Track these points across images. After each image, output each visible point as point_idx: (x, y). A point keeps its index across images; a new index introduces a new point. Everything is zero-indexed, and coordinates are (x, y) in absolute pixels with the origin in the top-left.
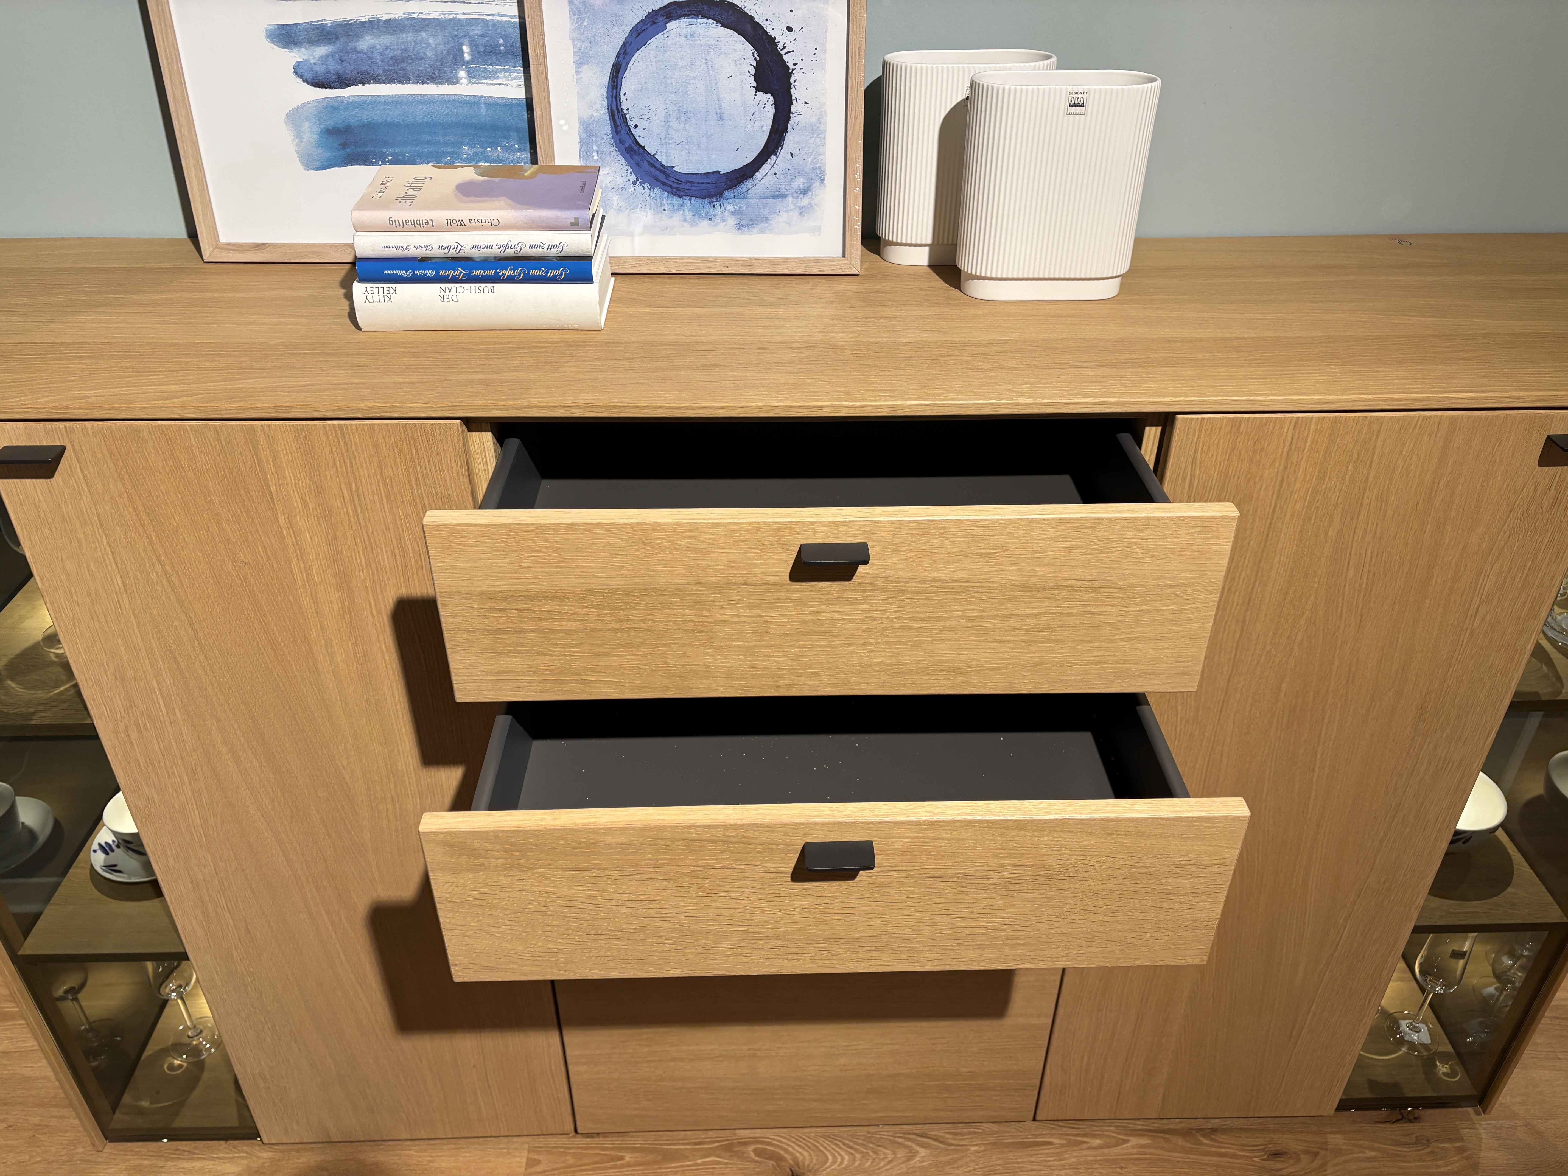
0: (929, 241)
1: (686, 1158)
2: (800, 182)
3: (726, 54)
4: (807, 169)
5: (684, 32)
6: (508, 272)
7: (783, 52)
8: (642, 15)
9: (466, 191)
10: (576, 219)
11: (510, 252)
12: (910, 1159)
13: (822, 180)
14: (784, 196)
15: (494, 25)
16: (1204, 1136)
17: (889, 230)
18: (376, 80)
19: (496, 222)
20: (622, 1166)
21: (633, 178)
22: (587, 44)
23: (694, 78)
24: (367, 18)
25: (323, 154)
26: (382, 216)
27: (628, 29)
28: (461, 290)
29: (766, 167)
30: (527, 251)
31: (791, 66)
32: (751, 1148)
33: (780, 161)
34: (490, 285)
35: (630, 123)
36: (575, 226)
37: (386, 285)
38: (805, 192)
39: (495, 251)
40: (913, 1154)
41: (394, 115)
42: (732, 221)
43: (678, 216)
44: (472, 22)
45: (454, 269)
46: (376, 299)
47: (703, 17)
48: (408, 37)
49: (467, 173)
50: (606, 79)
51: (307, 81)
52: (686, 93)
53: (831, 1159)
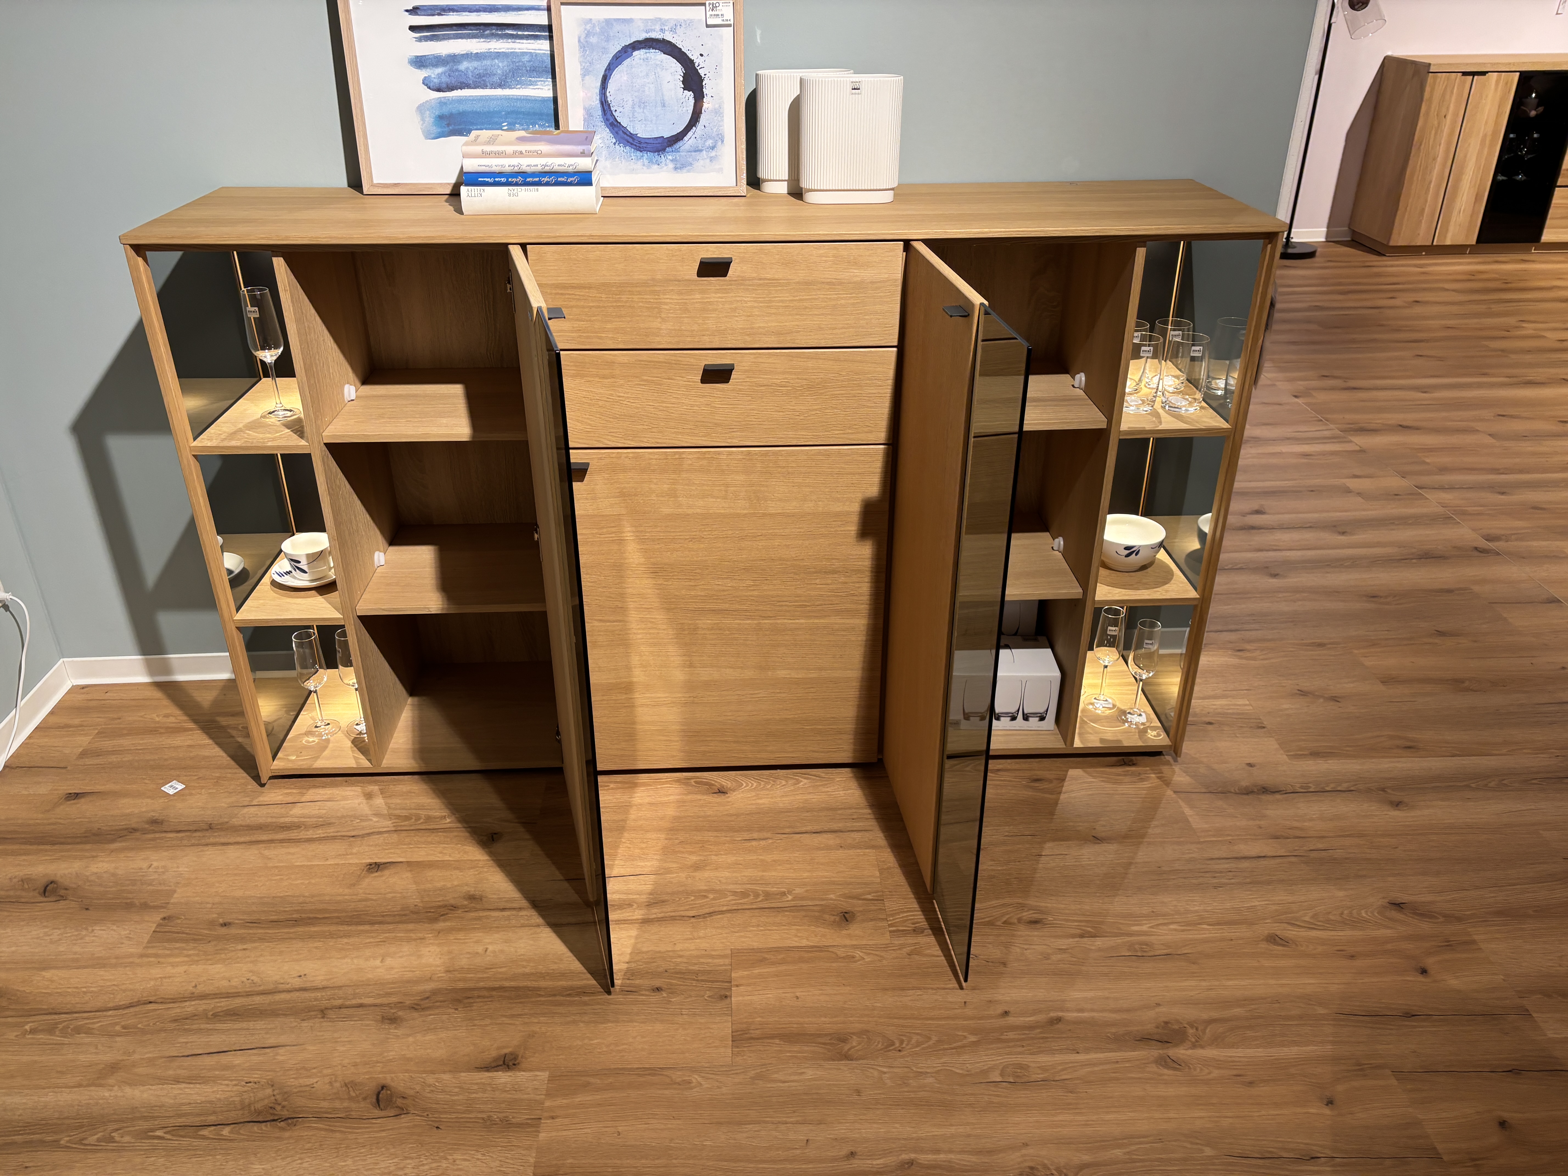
0: (787, 178)
1: (650, 785)
2: (710, 143)
3: (666, 69)
4: (713, 135)
5: (642, 57)
6: (546, 179)
7: (698, 68)
8: (619, 48)
9: (521, 139)
10: (584, 150)
11: (547, 169)
12: (796, 784)
13: (723, 141)
14: (701, 151)
15: (536, 55)
17: (763, 172)
18: (468, 86)
19: (539, 152)
20: (609, 789)
21: (614, 141)
22: (588, 64)
23: (649, 83)
24: (465, 52)
25: (435, 130)
26: (478, 149)
27: (611, 56)
28: (520, 190)
29: (690, 134)
30: (556, 168)
31: (703, 76)
32: (692, 781)
33: (698, 130)
34: (536, 187)
35: (612, 109)
36: (583, 154)
37: (479, 188)
38: (713, 148)
39: (539, 168)
40: (799, 782)
41: (478, 107)
42: (671, 165)
43: (640, 163)
44: (524, 54)
45: (517, 178)
46: (473, 195)
47: (653, 49)
48: (487, 62)
49: (522, 133)
50: (599, 84)
51: (429, 88)
52: (644, 91)
53: (744, 785)
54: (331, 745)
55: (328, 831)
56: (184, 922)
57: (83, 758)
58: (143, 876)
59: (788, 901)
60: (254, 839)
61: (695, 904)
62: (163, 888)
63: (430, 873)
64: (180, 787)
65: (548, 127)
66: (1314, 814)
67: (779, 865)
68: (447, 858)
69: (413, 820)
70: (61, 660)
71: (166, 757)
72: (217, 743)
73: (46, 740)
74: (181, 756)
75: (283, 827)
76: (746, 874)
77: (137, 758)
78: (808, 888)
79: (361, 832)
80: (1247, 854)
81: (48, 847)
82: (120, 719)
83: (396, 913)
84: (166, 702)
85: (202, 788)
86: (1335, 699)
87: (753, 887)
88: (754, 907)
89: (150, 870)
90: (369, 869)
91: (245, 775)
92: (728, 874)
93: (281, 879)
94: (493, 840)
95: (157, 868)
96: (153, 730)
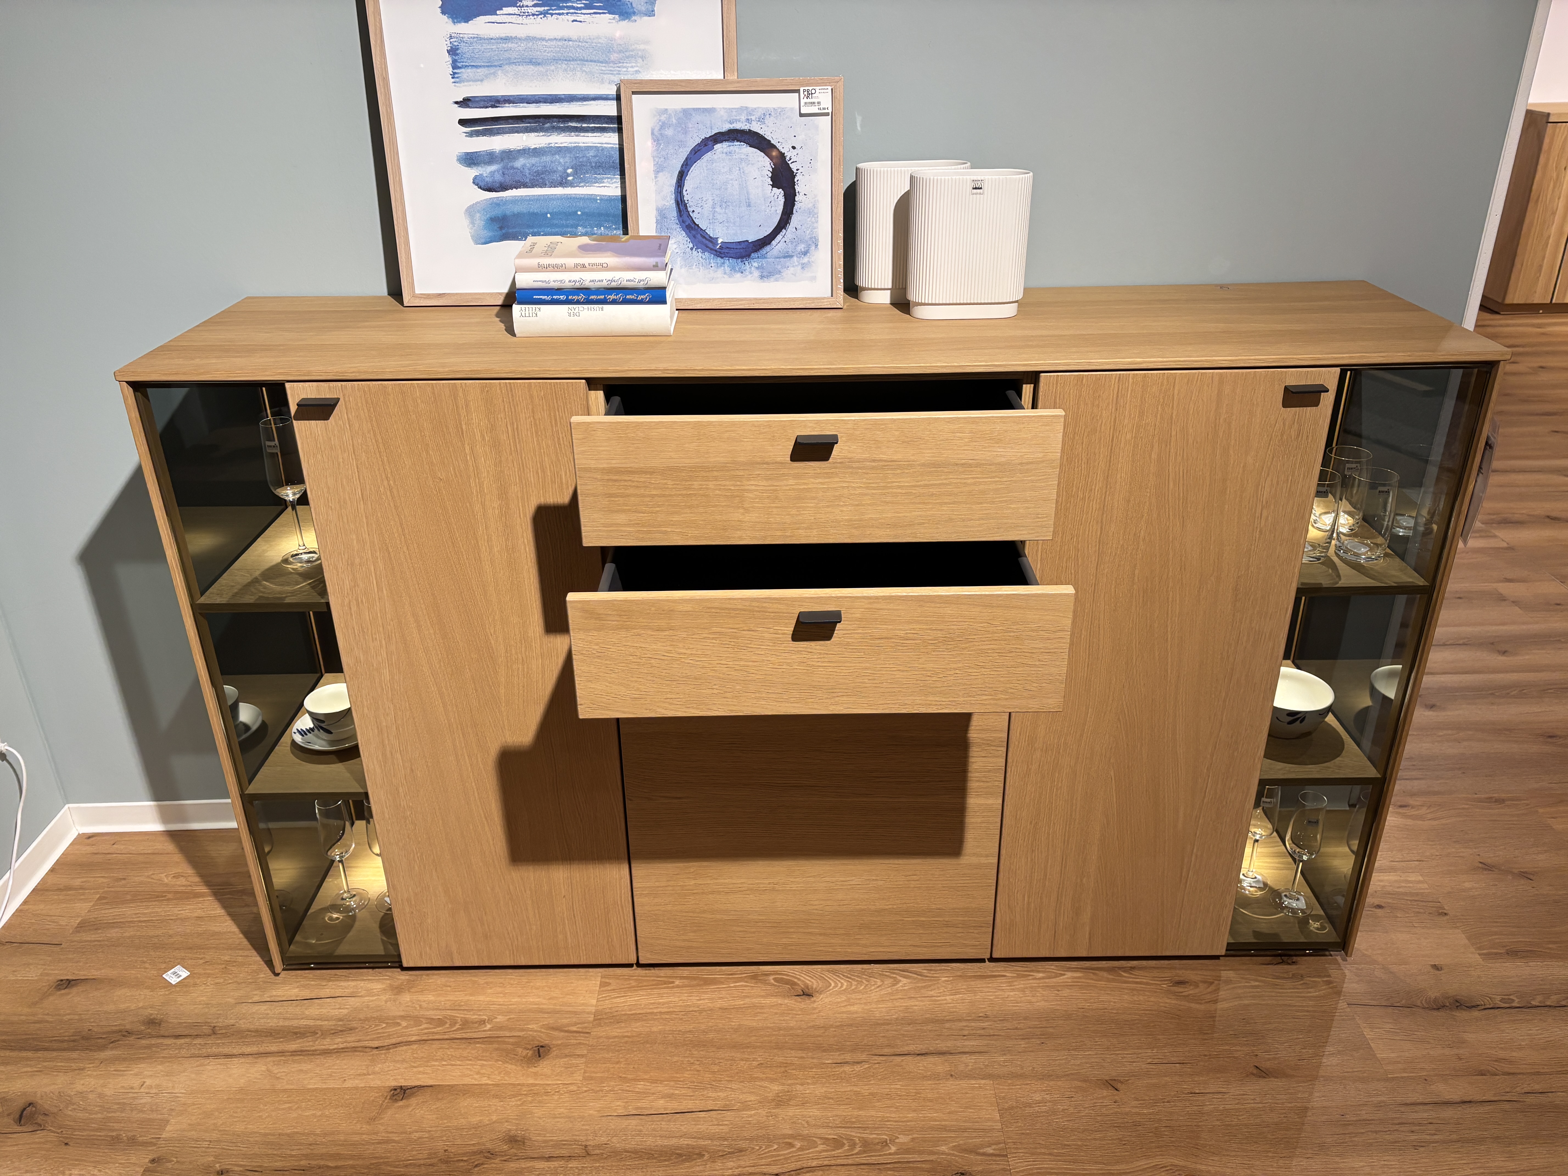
0: (890, 287)
1: (722, 983)
2: (801, 247)
3: (753, 164)
4: (806, 238)
5: (725, 150)
6: (612, 297)
7: (789, 162)
8: (698, 141)
9: (584, 248)
10: (657, 263)
11: (614, 285)
12: (894, 985)
13: (816, 246)
14: (792, 256)
15: (603, 150)
16: (1124, 972)
17: (863, 280)
18: (525, 186)
19: (605, 265)
20: (673, 987)
21: (691, 245)
22: (662, 159)
23: (732, 180)
24: (522, 148)
25: (486, 234)
26: (533, 262)
27: (689, 149)
28: (582, 309)
29: (779, 237)
30: (625, 284)
31: (795, 171)
32: (771, 978)
33: (788, 233)
34: (600, 306)
35: (689, 209)
36: (656, 267)
37: (534, 306)
38: (805, 253)
39: (605, 284)
40: (897, 982)
41: (535, 208)
42: (757, 274)
43: (720, 271)
44: (588, 148)
45: (578, 295)
46: (527, 315)
47: (738, 141)
48: (547, 159)
49: (585, 240)
50: (674, 181)
51: (480, 188)
52: (726, 189)
53: (833, 984)
54: (357, 924)
55: (349, 1039)
56: (176, 1166)
57: (79, 932)
58: (134, 1098)
59: (890, 1154)
60: (262, 1050)
61: (779, 1155)
62: (154, 1116)
63: (466, 1103)
64: (184, 974)
65: (615, 229)
66: (1523, 1040)
67: (879, 1101)
68: (485, 1081)
69: (447, 1026)
70: (67, 806)
71: (171, 932)
72: (230, 914)
73: (42, 906)
74: (188, 931)
75: (296, 1033)
76: (839, 1113)
77: (138, 933)
78: (915, 1136)
79: (387, 1042)
80: (1448, 1097)
81: (30, 1054)
82: (124, 879)
83: (422, 1162)
84: (178, 857)
85: (208, 975)
86: (1524, 875)
87: (848, 1132)
88: (850, 1162)
89: (142, 1090)
90: (393, 1095)
91: (259, 958)
92: (817, 1113)
93: (290, 1108)
94: (540, 1056)
95: (150, 1087)
96: (158, 896)
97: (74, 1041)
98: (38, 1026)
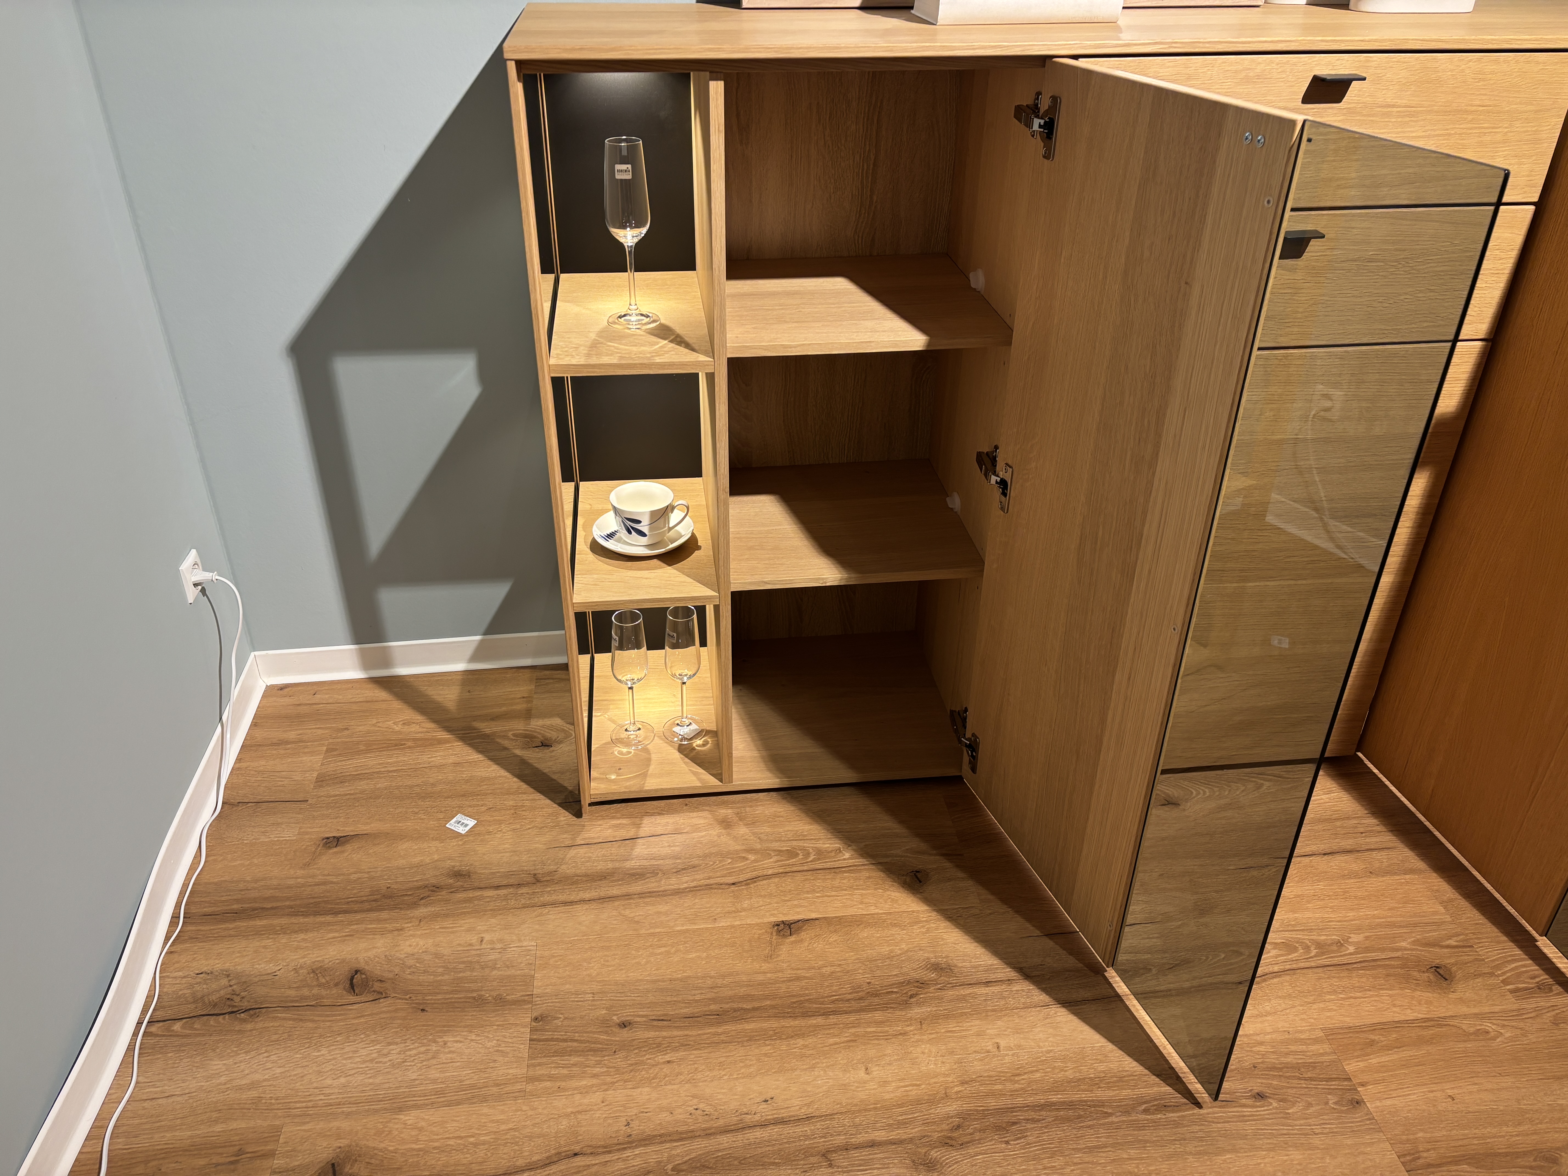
12: (1256, 790)
53: (1194, 793)
54: (654, 757)
55: (697, 877)
56: (566, 1023)
57: (321, 786)
58: (479, 955)
59: (1351, 954)
60: (602, 894)
62: (511, 972)
63: (864, 934)
64: (471, 823)
67: (1308, 902)
68: (873, 910)
69: (801, 857)
70: (253, 654)
71: (431, 780)
72: (491, 759)
73: (263, 763)
74: (451, 778)
75: (633, 875)
77: (394, 784)
78: (1367, 934)
79: (742, 878)
81: (329, 918)
82: (347, 729)
83: (850, 997)
84: (397, 704)
85: (500, 822)
89: (484, 946)
90: (778, 931)
91: (548, 801)
93: (668, 952)
94: (920, 882)
95: (492, 942)
96: (398, 744)
97: (375, 900)
98: (323, 887)
